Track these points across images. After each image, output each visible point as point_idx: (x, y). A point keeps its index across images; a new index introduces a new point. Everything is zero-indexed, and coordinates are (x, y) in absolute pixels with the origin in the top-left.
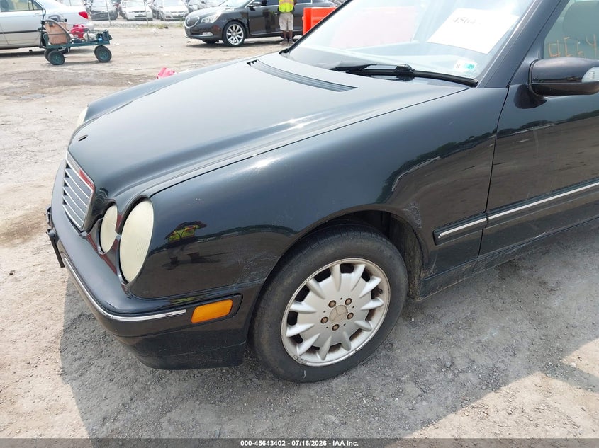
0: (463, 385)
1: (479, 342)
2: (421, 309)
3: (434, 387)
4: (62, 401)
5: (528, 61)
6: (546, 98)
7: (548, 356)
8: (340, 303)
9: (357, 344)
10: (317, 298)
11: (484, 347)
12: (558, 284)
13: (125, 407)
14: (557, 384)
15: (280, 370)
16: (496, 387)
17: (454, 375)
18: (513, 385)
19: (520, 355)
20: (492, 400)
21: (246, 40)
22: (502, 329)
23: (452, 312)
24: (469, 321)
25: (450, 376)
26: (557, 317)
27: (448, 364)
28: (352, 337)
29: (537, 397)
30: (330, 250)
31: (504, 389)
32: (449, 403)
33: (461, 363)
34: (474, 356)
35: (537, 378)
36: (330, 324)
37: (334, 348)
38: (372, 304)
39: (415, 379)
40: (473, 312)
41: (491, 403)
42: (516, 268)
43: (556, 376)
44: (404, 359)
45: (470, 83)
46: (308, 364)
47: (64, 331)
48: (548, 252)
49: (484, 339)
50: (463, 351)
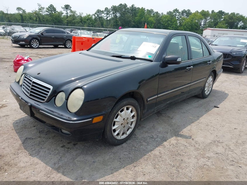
0: (157, 141)
1: (158, 131)
2: (140, 125)
3: (150, 142)
4: (35, 162)
5: (164, 56)
6: (168, 65)
7: (175, 133)
8: (126, 119)
9: (128, 133)
10: (121, 117)
11: (160, 132)
12: (173, 117)
13: (60, 160)
14: (179, 138)
15: (111, 140)
16: (166, 141)
17: (154, 139)
18: (169, 140)
19: (169, 133)
20: (165, 143)
21: (40, 46)
22: (163, 128)
23: (148, 125)
24: (154, 127)
25: (153, 140)
26: (175, 124)
27: (152, 137)
28: (128, 130)
29: (176, 141)
30: (125, 103)
31: (168, 141)
32: (155, 145)
33: (155, 137)
34: (158, 135)
35: (174, 138)
36: (123, 126)
37: (123, 134)
38: (132, 120)
39: (144, 141)
40: (153, 125)
41: (165, 144)
42: (161, 114)
43: (179, 137)
44: (140, 137)
45: (151, 61)
46: (117, 139)
47: (23, 143)
48: (168, 109)
49: (159, 130)
50: (155, 134)
